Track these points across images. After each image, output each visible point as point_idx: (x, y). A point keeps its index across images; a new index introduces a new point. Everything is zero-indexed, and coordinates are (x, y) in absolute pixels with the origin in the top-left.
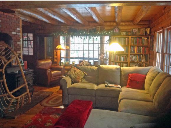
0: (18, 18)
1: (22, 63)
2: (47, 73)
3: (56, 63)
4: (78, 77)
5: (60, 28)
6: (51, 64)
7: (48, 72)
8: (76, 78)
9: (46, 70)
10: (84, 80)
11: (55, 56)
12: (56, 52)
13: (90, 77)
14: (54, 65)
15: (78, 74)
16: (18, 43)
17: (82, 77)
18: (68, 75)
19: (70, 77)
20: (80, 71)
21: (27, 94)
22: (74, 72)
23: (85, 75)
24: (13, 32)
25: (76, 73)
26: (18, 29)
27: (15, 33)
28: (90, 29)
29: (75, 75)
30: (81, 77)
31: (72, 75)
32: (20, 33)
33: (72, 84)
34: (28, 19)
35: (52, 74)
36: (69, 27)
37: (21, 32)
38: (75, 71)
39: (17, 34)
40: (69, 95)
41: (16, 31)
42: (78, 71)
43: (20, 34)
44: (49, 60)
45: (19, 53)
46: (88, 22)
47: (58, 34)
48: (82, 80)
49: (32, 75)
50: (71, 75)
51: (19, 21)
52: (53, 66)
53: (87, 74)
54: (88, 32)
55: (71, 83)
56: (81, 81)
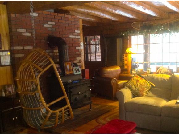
0: (76, 18)
1: (79, 72)
2: (112, 83)
3: (126, 70)
4: (140, 89)
5: (131, 25)
6: (119, 72)
7: (113, 81)
8: (138, 90)
9: (110, 79)
10: (150, 94)
11: (126, 62)
12: (127, 57)
13: (159, 89)
14: (125, 73)
15: (141, 84)
16: (77, 48)
17: (148, 89)
18: (127, 87)
19: (130, 88)
20: (144, 80)
21: (68, 108)
22: (136, 83)
23: (152, 86)
24: (70, 35)
25: (138, 84)
26: (76, 31)
27: (73, 37)
28: (171, 22)
29: (137, 87)
30: (146, 90)
31: (133, 87)
32: (80, 35)
33: (132, 98)
34: (90, 19)
35: (118, 84)
36: (142, 23)
37: (82, 35)
38: (137, 81)
39: (76, 37)
40: (127, 112)
41: (74, 33)
42: (142, 81)
43: (79, 37)
44: (117, 67)
45: (79, 60)
46: (168, 13)
47: (128, 33)
48: (147, 94)
49: (89, 86)
50: (131, 86)
51: (78, 22)
52: (122, 75)
53: (154, 86)
54: (168, 28)
55: (131, 96)
56: (145, 94)
